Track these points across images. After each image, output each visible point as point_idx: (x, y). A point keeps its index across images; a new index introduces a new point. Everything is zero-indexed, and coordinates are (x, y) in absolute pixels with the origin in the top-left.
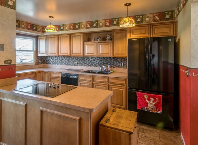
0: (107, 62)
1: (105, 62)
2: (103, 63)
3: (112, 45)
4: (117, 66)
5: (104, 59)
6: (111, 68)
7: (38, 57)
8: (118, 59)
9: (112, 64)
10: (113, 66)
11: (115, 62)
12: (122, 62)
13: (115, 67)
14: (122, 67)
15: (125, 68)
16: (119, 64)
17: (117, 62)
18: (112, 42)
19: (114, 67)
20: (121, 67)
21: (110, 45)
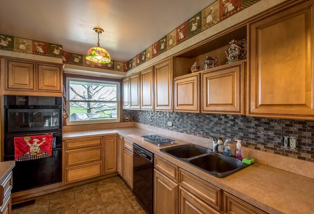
0: (236, 128)
1: (230, 127)
2: (223, 129)
3: (245, 74)
4: (269, 145)
5: (226, 120)
6: (246, 149)
7: (124, 110)
8: (272, 124)
9: (252, 136)
10: (253, 142)
11: (262, 133)
12: (289, 133)
13: (262, 147)
14: (291, 152)
15: (304, 159)
16: (279, 141)
17: (271, 133)
18: (245, 63)
19: (259, 149)
20: (287, 153)
21: (236, 75)
